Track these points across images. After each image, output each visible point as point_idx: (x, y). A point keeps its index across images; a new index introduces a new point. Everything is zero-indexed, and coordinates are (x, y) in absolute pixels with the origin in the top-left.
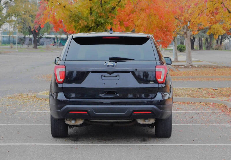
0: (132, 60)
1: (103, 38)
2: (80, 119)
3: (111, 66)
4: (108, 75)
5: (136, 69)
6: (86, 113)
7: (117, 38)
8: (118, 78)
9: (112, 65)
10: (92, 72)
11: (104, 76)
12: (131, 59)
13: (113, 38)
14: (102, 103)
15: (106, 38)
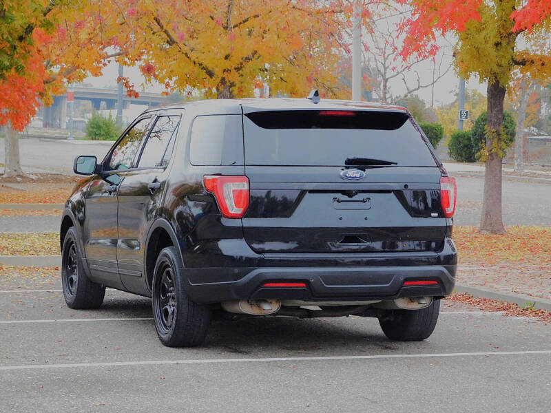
0: (392, 165)
1: (320, 114)
2: (274, 302)
3: (356, 177)
4: (345, 198)
5: (406, 186)
6: (303, 285)
7: (351, 114)
8: (367, 205)
9: (358, 175)
10: (312, 192)
11: (339, 202)
12: (390, 163)
13: (340, 114)
14: (335, 263)
15: (328, 113)
